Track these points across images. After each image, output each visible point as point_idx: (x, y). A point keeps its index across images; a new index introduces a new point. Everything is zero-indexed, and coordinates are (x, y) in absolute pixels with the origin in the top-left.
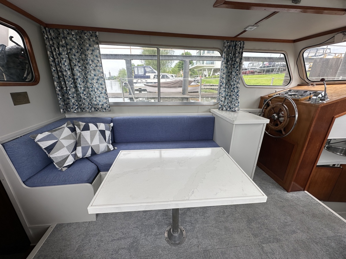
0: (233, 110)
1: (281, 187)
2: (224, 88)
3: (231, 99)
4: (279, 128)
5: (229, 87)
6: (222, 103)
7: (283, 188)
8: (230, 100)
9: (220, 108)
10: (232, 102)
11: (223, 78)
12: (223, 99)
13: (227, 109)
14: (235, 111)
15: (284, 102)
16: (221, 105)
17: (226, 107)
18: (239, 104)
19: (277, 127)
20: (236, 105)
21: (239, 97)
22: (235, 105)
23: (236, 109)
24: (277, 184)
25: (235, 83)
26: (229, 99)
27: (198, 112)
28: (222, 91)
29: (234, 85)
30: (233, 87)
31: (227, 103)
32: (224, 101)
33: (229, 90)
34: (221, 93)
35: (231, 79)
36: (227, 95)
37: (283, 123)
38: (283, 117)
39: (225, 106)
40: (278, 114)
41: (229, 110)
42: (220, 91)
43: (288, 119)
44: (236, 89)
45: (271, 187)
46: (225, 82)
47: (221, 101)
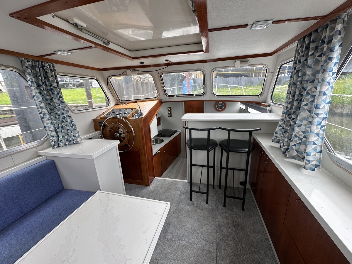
0: (75, 142)
1: (144, 186)
2: (49, 120)
3: (66, 131)
4: (125, 143)
5: (56, 117)
6: (54, 138)
7: (145, 186)
8: (64, 133)
9: (54, 146)
10: (69, 134)
11: (41, 108)
12: (54, 133)
13: (66, 144)
14: (78, 143)
15: (119, 121)
16: (54, 141)
17: (63, 141)
18: (79, 134)
19: (123, 143)
20: (77, 135)
21: (76, 126)
22: (74, 136)
23: (79, 140)
24: (141, 186)
25: (63, 111)
26: (63, 131)
27: (15, 166)
28: (47, 124)
29: (63, 114)
30: (62, 116)
31: (63, 137)
32: (56, 135)
33: (57, 121)
34: (46, 127)
35: (56, 108)
36: (58, 128)
37: (125, 139)
38: (123, 133)
39: (61, 141)
40: (118, 132)
41: (69, 144)
42: (44, 125)
43: (128, 134)
44: (68, 118)
45: (139, 191)
46: (46, 112)
47: (52, 136)
